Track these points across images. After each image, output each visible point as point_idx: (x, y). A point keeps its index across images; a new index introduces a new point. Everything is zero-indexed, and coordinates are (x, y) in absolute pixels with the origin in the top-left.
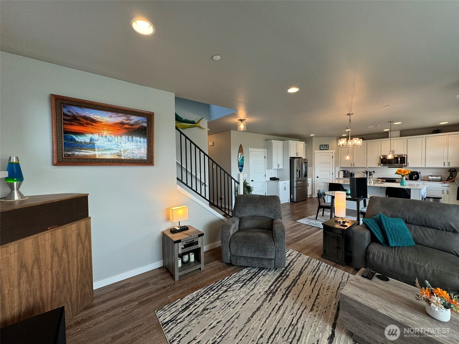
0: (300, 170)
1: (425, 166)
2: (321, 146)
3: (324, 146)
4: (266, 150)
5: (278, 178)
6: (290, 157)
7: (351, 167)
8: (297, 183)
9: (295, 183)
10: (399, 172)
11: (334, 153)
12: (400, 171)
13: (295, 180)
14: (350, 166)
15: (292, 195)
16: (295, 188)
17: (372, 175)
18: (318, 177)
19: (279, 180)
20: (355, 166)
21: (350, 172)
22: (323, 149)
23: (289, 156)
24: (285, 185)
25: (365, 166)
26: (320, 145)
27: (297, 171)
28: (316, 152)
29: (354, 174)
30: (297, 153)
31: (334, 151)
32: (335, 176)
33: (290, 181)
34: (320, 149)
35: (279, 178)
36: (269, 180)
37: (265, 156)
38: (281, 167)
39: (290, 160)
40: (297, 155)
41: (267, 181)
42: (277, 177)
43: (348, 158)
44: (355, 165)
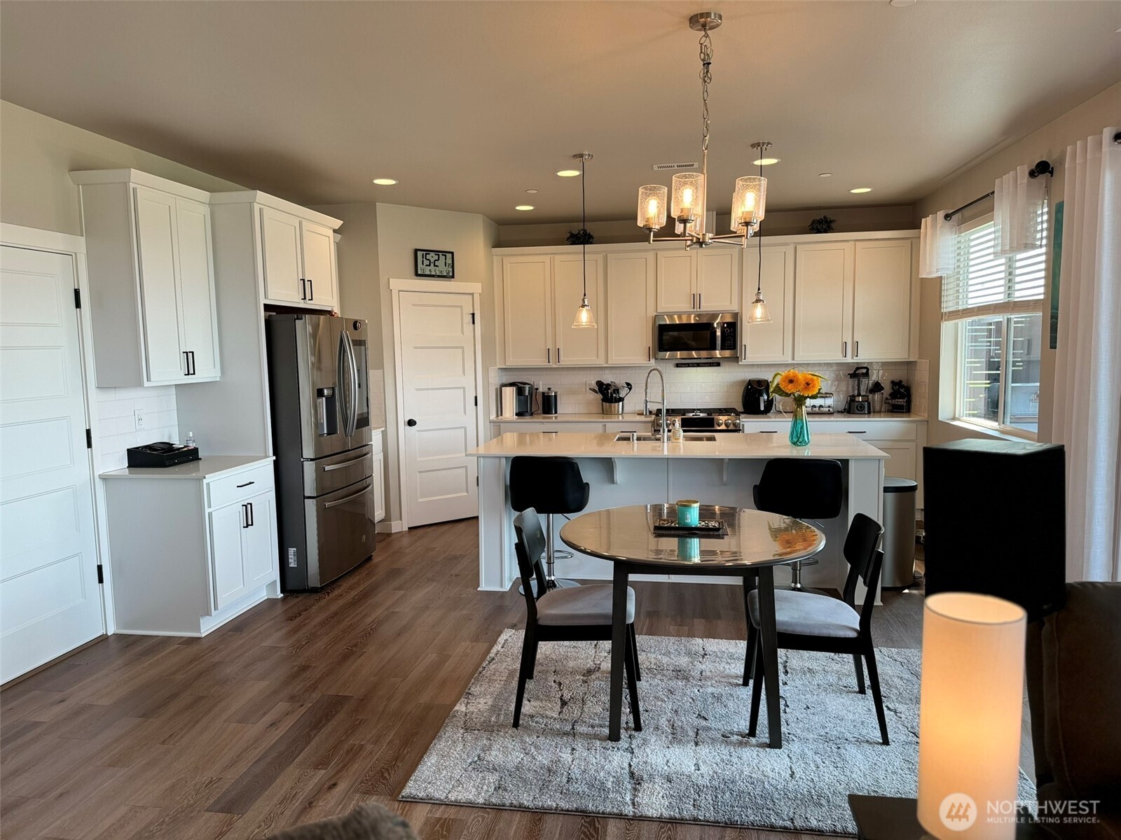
0: (333, 389)
1: (793, 359)
2: (420, 254)
3: (432, 257)
4: (83, 239)
5: (192, 446)
6: (265, 306)
7: (546, 364)
8: (320, 472)
9: (309, 470)
10: (790, 385)
11: (477, 297)
12: (791, 381)
13: (308, 452)
14: (540, 361)
15: (292, 551)
16: (311, 507)
17: (621, 400)
18: (411, 423)
19: (198, 459)
20: (566, 361)
21: (541, 390)
22: (428, 273)
23: (263, 301)
24: (246, 495)
25: (601, 362)
26: (416, 251)
27: (320, 393)
28: (396, 284)
29: (556, 396)
30: (307, 284)
31: (476, 288)
32: (487, 413)
33: (277, 464)
34: (417, 274)
35: (196, 450)
36: (120, 464)
37: (77, 293)
38: (207, 371)
39: (268, 323)
40: (308, 296)
41: (105, 479)
42: (177, 443)
43: (584, 316)
44: (562, 358)
